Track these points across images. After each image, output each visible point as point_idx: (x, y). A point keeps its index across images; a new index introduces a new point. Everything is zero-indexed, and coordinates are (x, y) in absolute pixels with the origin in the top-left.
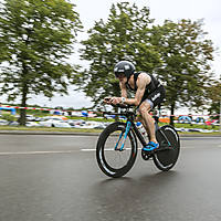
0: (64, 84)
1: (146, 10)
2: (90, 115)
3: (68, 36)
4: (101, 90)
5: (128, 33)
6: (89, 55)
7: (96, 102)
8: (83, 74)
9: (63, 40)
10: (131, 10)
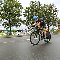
1: (39, 2)
2: (28, 31)
3: (20, 11)
4: (30, 24)
5: (35, 9)
6: (26, 16)
8: (25, 21)
10: (35, 3)
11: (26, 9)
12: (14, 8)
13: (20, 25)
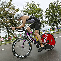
0: (43, 25)
1: (58, 1)
2: (51, 30)
4: (52, 24)
5: (55, 8)
6: (47, 17)
7: (52, 27)
8: (47, 22)
9: (41, 16)
10: (54, 3)
11: (47, 12)
12: (36, 13)
13: (44, 26)
